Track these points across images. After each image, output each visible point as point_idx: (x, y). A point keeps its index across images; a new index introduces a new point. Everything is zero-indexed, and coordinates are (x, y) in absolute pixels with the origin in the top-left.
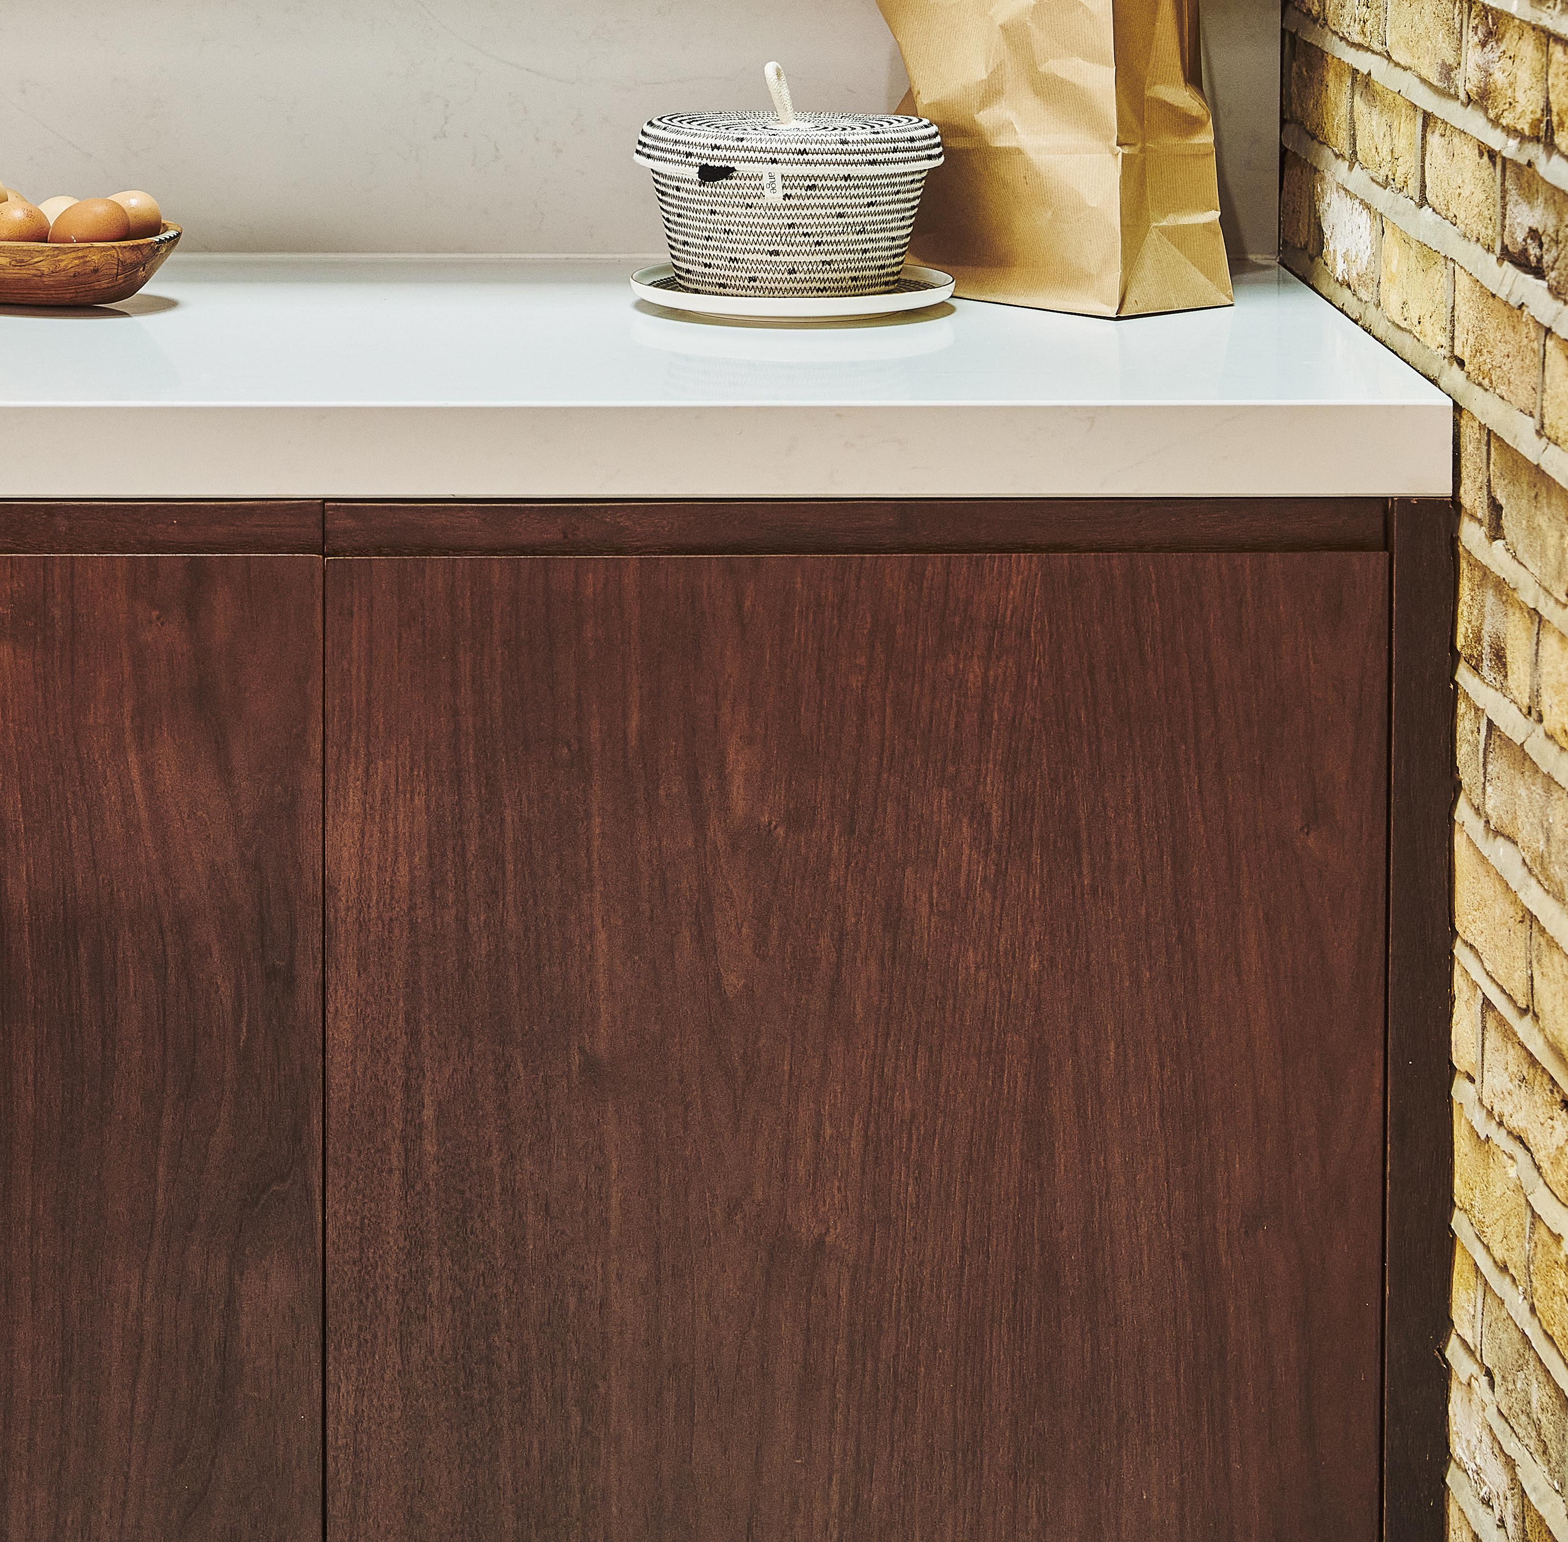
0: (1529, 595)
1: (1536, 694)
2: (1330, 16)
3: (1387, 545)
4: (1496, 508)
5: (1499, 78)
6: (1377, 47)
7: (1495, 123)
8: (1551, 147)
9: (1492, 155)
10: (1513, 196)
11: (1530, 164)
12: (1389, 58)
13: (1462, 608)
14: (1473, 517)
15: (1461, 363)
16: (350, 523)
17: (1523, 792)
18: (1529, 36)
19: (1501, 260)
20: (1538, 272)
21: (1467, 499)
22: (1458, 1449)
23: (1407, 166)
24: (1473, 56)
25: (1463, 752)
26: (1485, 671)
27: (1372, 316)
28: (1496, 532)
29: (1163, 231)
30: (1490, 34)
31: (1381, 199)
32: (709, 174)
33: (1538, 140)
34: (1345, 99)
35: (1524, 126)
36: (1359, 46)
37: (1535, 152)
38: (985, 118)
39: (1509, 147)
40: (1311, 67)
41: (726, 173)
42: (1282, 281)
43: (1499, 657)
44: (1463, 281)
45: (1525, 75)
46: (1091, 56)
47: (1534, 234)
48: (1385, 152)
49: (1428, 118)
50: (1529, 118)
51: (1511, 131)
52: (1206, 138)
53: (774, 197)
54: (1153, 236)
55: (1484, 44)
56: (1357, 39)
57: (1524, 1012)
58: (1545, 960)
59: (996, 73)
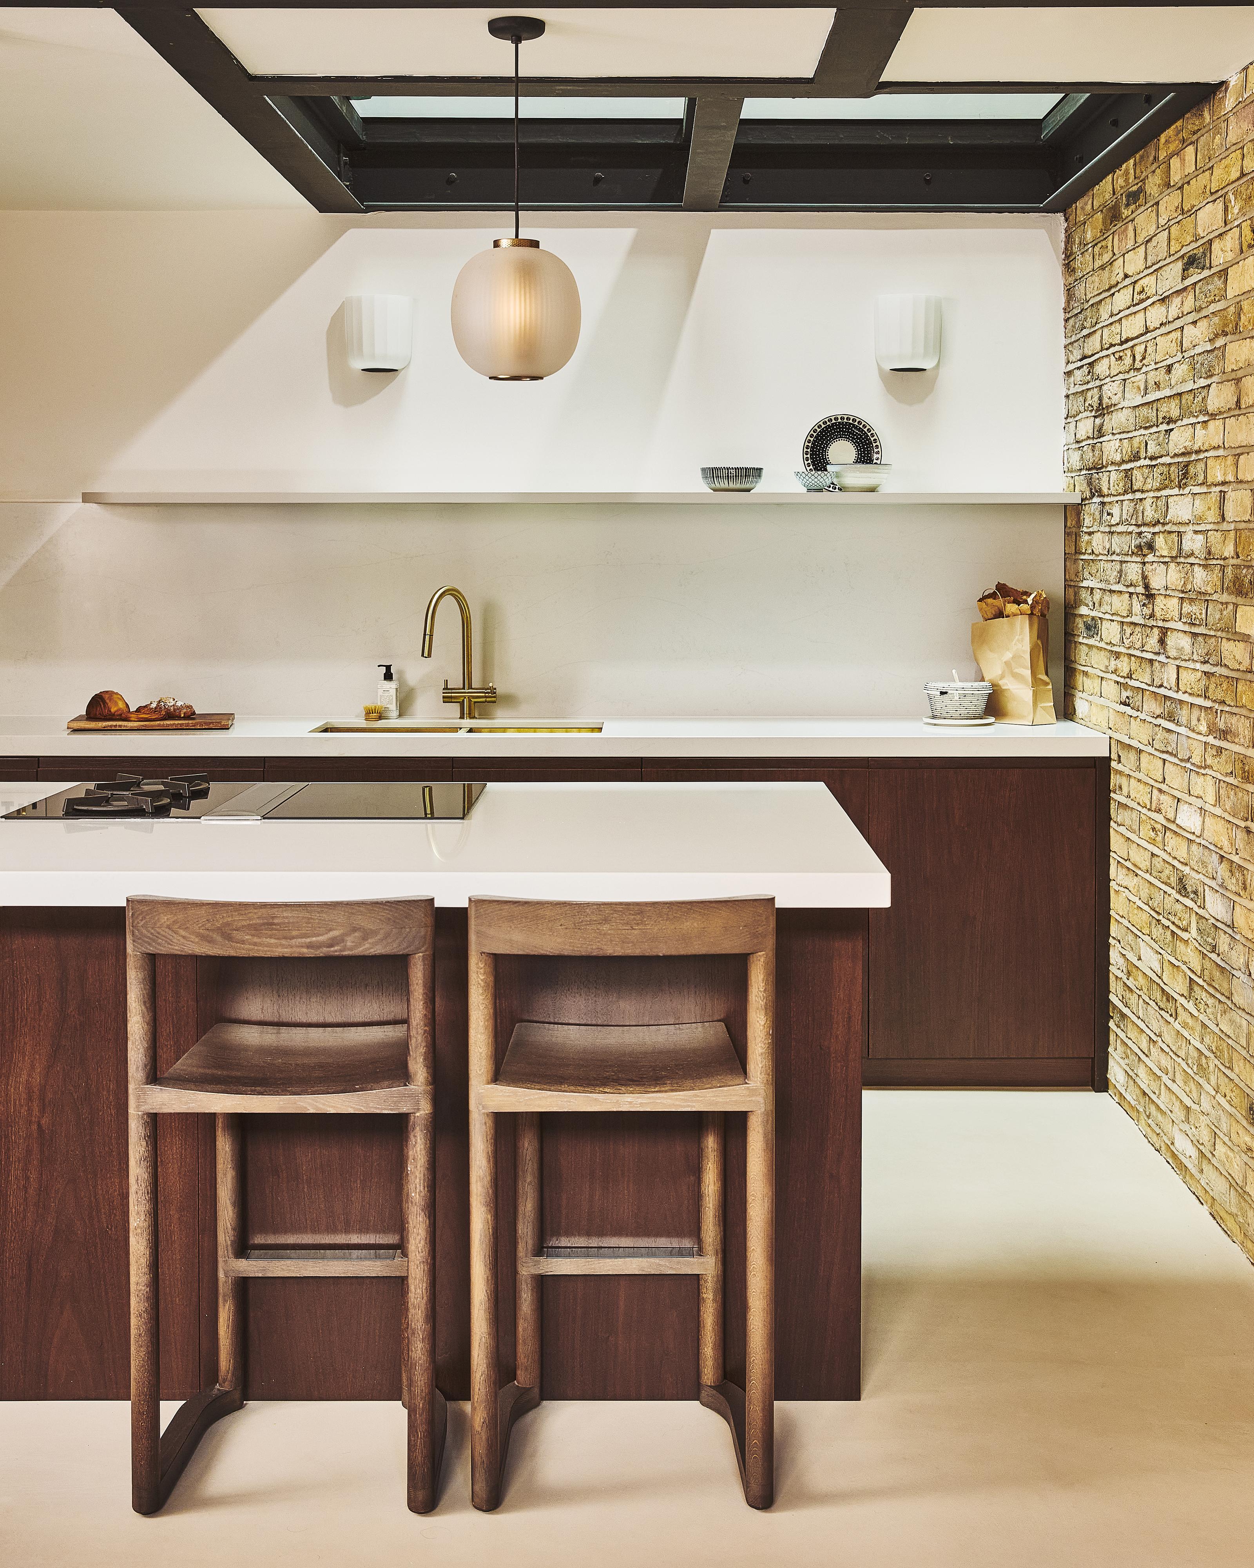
0: (1127, 772)
1: (1129, 792)
2: (1077, 660)
3: (1095, 767)
4: (1119, 757)
5: (1119, 666)
6: (1089, 665)
7: (1118, 676)
8: (1131, 678)
9: (1118, 683)
10: (1123, 690)
11: (1127, 683)
12: (1092, 667)
13: (1111, 780)
14: (1114, 760)
15: (1111, 729)
16: (873, 762)
17: (1126, 814)
18: (1126, 656)
19: (1120, 705)
20: (1129, 705)
21: (1112, 757)
22: (1112, 961)
23: (1097, 690)
24: (1113, 662)
25: (1112, 811)
26: (1117, 792)
27: (1089, 724)
28: (1119, 762)
29: (1041, 707)
30: (1117, 657)
31: (1090, 698)
32: (942, 693)
33: (1128, 677)
34: (1081, 678)
35: (1125, 675)
36: (1085, 666)
37: (1128, 680)
38: (1001, 683)
39: (1122, 680)
40: (1072, 672)
41: (946, 693)
42: (1065, 721)
43: (1120, 788)
44: (1111, 710)
45: (1125, 664)
46: (1026, 668)
47: (1127, 697)
48: (1091, 688)
49: (1102, 678)
50: (1126, 673)
51: (1122, 677)
52: (1050, 687)
53: (957, 698)
54: (1039, 708)
55: (1115, 660)
56: (1084, 664)
57: (1126, 860)
58: (1132, 847)
59: (1003, 672)
